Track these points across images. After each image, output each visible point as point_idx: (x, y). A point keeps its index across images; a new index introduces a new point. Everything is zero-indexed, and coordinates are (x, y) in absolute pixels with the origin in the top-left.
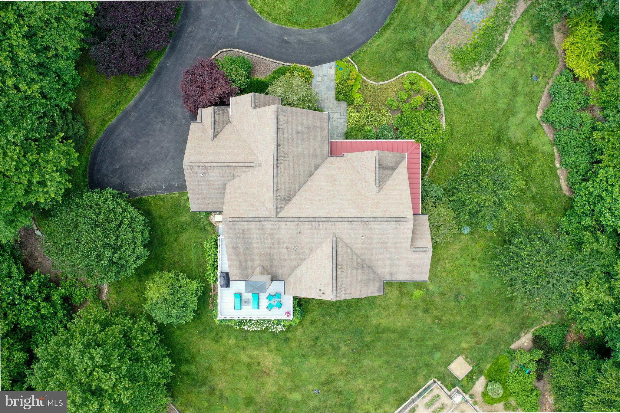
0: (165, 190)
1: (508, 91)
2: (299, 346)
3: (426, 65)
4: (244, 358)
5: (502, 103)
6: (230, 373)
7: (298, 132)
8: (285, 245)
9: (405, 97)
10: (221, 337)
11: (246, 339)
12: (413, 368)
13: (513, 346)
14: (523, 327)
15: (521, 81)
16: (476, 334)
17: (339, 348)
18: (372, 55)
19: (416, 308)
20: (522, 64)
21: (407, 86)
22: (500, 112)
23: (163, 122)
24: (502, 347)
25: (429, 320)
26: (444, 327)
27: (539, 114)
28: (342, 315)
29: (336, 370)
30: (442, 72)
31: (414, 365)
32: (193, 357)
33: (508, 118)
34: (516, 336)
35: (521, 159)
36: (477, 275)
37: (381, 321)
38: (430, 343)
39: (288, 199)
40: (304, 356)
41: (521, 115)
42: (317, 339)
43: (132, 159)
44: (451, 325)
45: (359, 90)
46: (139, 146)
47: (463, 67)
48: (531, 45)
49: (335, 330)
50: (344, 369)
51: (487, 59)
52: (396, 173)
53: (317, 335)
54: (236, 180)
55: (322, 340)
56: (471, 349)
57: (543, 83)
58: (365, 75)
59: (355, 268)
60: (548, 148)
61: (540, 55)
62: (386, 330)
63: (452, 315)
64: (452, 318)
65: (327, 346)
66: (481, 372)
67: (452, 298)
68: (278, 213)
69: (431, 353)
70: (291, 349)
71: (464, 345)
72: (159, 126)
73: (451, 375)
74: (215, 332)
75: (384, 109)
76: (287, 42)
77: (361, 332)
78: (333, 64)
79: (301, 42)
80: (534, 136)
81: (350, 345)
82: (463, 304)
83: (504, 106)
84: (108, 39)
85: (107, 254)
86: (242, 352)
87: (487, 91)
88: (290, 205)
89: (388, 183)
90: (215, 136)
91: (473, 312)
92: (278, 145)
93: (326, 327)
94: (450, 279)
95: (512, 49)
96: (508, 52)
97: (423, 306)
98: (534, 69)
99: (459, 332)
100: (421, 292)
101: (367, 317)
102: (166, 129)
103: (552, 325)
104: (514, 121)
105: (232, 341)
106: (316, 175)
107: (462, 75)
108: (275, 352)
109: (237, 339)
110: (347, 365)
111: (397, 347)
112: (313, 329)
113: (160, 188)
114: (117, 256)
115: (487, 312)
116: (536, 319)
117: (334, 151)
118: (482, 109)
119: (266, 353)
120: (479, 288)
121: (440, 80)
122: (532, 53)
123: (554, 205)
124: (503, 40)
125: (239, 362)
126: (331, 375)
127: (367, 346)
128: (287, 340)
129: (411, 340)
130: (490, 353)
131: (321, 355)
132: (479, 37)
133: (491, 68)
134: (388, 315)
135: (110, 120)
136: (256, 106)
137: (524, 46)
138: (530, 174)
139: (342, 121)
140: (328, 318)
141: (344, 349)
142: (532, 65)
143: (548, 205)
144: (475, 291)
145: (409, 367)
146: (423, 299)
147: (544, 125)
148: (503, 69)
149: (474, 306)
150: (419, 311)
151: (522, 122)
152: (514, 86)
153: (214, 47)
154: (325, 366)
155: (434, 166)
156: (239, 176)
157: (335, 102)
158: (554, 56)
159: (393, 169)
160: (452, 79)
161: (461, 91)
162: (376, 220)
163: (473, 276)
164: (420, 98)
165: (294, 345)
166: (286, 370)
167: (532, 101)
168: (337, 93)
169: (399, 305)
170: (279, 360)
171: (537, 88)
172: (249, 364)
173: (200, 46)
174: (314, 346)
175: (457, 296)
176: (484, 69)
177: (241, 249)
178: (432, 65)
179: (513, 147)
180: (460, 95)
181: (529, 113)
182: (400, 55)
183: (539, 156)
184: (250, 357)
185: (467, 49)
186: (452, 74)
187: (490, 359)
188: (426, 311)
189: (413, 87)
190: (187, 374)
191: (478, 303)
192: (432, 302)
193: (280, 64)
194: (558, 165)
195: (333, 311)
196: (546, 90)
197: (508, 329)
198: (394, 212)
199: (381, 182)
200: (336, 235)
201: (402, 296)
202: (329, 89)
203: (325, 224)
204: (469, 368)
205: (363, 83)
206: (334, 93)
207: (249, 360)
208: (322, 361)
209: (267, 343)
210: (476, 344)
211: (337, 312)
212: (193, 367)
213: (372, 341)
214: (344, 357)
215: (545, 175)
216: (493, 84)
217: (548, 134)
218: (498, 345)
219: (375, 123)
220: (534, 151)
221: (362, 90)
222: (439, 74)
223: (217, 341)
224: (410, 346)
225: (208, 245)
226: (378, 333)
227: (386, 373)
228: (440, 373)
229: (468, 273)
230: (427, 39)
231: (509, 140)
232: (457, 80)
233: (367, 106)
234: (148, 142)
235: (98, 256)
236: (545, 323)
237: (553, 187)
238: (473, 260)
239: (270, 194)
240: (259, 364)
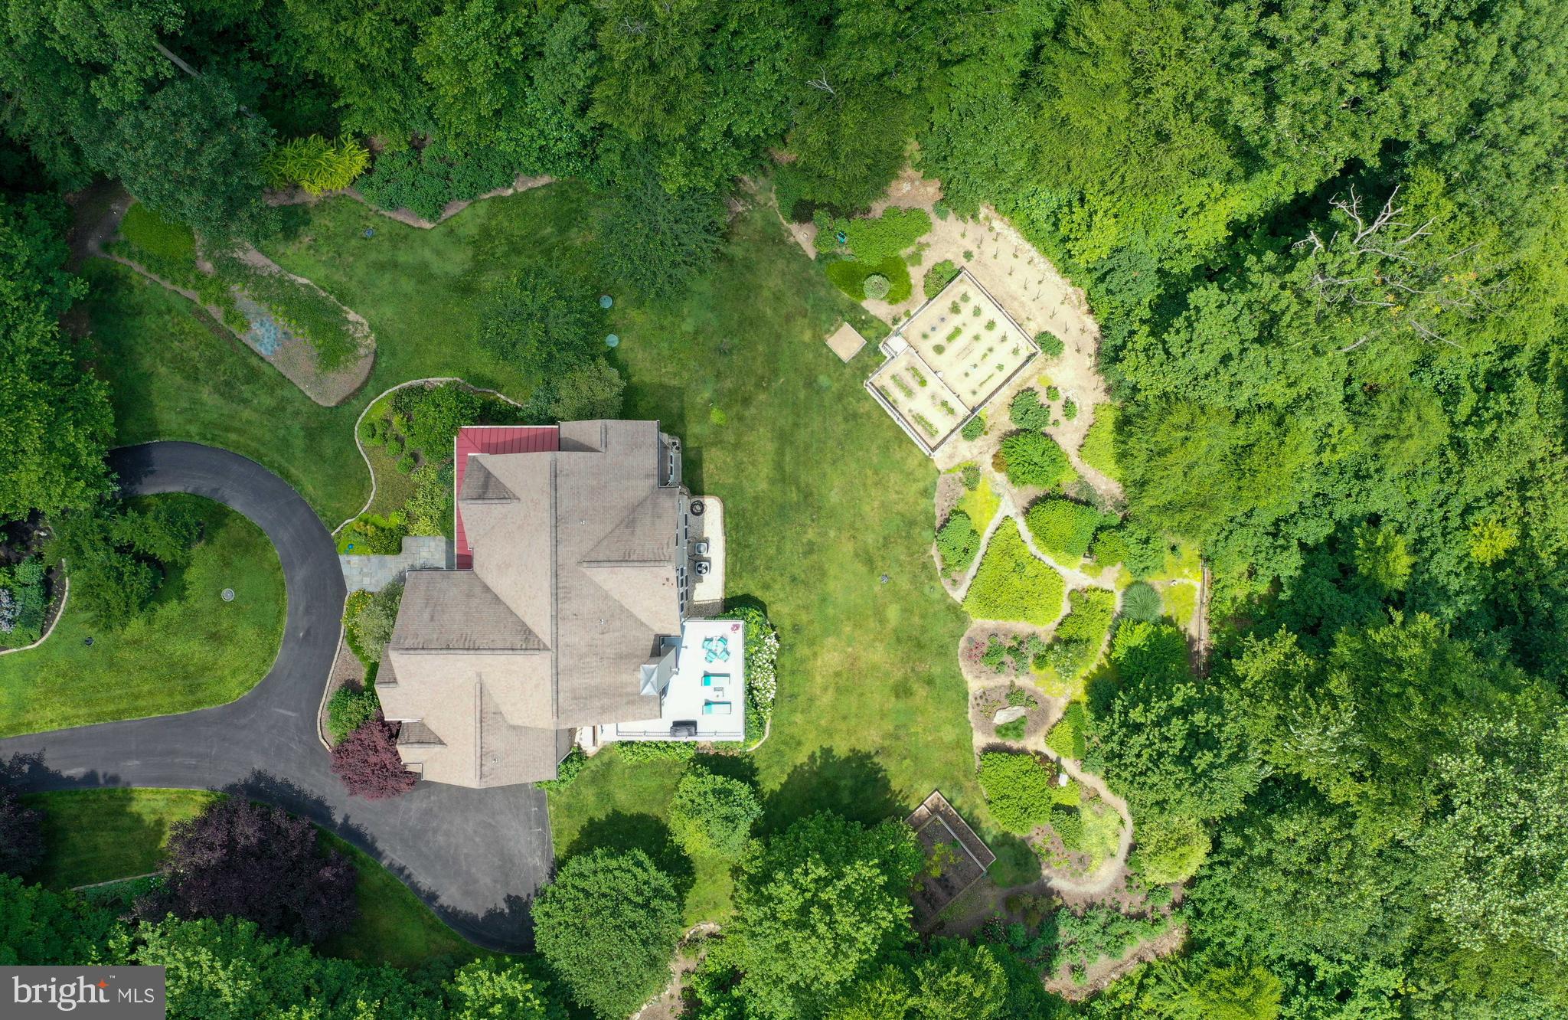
0: (544, 828)
1: (388, 277)
2: (806, 608)
3: (346, 410)
4: (827, 699)
5: (407, 285)
6: (853, 722)
7: (432, 619)
8: (597, 636)
9: (394, 444)
10: (792, 737)
11: (793, 696)
12: (846, 419)
13: (812, 256)
14: (776, 239)
15: (373, 256)
16: (789, 318)
17: (811, 543)
18: (330, 496)
19: (741, 419)
20: (345, 255)
21: (376, 441)
22: (421, 288)
23: (435, 831)
24: (812, 272)
25: (762, 397)
26: (775, 372)
27: (427, 225)
28: (752, 540)
29: (848, 548)
30: (357, 385)
31: (839, 419)
32: (826, 783)
33: (431, 275)
34: (795, 251)
35: (499, 252)
36: (689, 320)
37: (763, 475)
38: (802, 395)
39: (527, 633)
40: (823, 600)
41: (428, 254)
42: (794, 579)
43: (496, 881)
44: (772, 358)
45: (385, 516)
46: (473, 870)
47: (348, 351)
48: (315, 240)
49: (779, 550)
50: (846, 534)
51: (337, 312)
52: (495, 472)
53: (786, 580)
54: (504, 709)
55: (796, 571)
56: (814, 325)
57: (376, 220)
58: (361, 506)
59: (633, 533)
60: (482, 209)
61: (331, 225)
62: (779, 466)
63: (754, 358)
64: (760, 360)
65: (806, 562)
66: (855, 307)
67: (726, 361)
68: (546, 648)
69: (819, 391)
70: (811, 622)
71: (807, 336)
72: (441, 839)
73: (857, 358)
74: (782, 747)
75: (415, 478)
76: (308, 633)
77: (782, 507)
78: (342, 558)
79: (308, 611)
80: (462, 231)
81: (803, 525)
82: (736, 341)
83: (413, 282)
84: (296, 909)
85: (629, 913)
86: (818, 703)
87: (388, 311)
88: (536, 630)
89: (508, 485)
90: (441, 743)
91: (751, 324)
92: (448, 648)
93: (774, 565)
94: (693, 364)
95: (321, 272)
96: (327, 277)
97: (737, 408)
98: (354, 234)
99: (785, 346)
100: (715, 410)
101: (756, 498)
102: (445, 827)
103: (777, 192)
104: (437, 266)
105: (798, 718)
106: (496, 590)
107: (362, 351)
108: (816, 648)
109: (793, 711)
110: (839, 529)
111: (807, 448)
112: (777, 587)
113: (542, 837)
114: (631, 896)
115: (750, 301)
116: (765, 218)
117: (465, 562)
118: (416, 318)
119: (819, 662)
120: (710, 315)
121: (369, 387)
122: (328, 238)
123: (575, 197)
124: (306, 286)
125: (834, 707)
126: (857, 555)
127: (806, 497)
128: (796, 629)
129: (796, 425)
130: (823, 293)
131: (823, 573)
132: (301, 327)
133: (352, 305)
134: (753, 464)
135: (431, 917)
136: (395, 681)
137: (317, 251)
138: (523, 238)
139: (433, 544)
140: (758, 562)
141: (811, 534)
142: (347, 239)
143: (574, 205)
144: (715, 323)
145: (843, 426)
146: (726, 408)
147: (444, 216)
148: (353, 286)
149: (740, 323)
150: (747, 414)
151: (438, 253)
152: (381, 267)
153: (314, 748)
154: (841, 566)
155: (507, 395)
156: (497, 706)
157: (402, 555)
158: (333, 203)
159: (488, 475)
160: (368, 367)
161: (387, 353)
162: (555, 506)
163: (688, 326)
164: (396, 420)
165: (804, 617)
166: (847, 629)
167: (406, 237)
168: (387, 552)
169: (737, 446)
170: (831, 641)
171: (384, 230)
172: (839, 690)
173: (313, 772)
174: (806, 584)
175: (723, 352)
176: (352, 316)
177: (605, 701)
178: (345, 401)
179: (479, 267)
180: (394, 354)
181: (425, 242)
182: (329, 452)
183: (494, 223)
184: (825, 689)
185: (319, 347)
186: (361, 368)
187: (833, 292)
188: (746, 401)
189: (379, 431)
190: (855, 792)
191: (736, 316)
192: (732, 392)
193: (342, 643)
194: (510, 191)
195: (747, 553)
196: (387, 214)
197: (781, 264)
198: (544, 479)
199: (505, 495)
200: (580, 563)
201: (721, 442)
202: (382, 566)
203: (562, 579)
204: (847, 326)
205: (373, 510)
206: (388, 557)
207: (831, 691)
208: (832, 570)
209: (803, 661)
210: (805, 316)
211: (748, 546)
212: (843, 783)
213: (798, 488)
214: (826, 534)
215: (526, 213)
216: (377, 302)
217: (458, 209)
218: (809, 281)
219: (437, 490)
220: (486, 233)
221: (384, 512)
222: (360, 389)
223: (799, 743)
224: (806, 426)
225: (628, 759)
226: (783, 480)
227: (854, 465)
228: (854, 376)
229: (683, 334)
230: (304, 409)
231: (466, 273)
232: (370, 359)
233: (409, 504)
234: (467, 856)
235: (633, 926)
236: (774, 202)
237: (545, 198)
238: (662, 328)
239: (519, 659)
240: (838, 674)
